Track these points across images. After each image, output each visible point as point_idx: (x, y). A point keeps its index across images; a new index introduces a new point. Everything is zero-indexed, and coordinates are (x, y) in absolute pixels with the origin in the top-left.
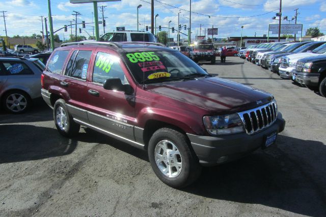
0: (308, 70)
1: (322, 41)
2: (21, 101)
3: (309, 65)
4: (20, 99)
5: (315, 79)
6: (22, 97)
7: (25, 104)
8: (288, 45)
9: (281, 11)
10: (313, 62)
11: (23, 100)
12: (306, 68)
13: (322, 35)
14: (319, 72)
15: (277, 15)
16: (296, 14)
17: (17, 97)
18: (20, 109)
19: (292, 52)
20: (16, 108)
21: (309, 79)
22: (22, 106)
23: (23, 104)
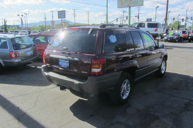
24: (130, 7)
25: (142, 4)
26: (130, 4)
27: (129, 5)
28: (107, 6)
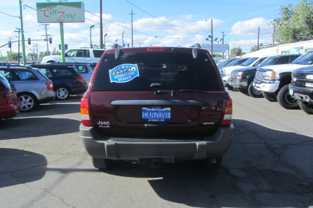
0: (240, 78)
1: (245, 58)
2: (29, 102)
3: (240, 73)
4: (28, 100)
5: (245, 84)
6: (30, 98)
7: (32, 104)
8: (221, 61)
9: (212, 34)
10: (244, 72)
11: (30, 101)
12: (238, 76)
13: (244, 53)
14: (248, 79)
15: (210, 36)
16: (223, 36)
17: (26, 98)
18: (27, 108)
19: (225, 66)
20: (24, 107)
21: (240, 84)
22: (29, 106)
23: (30, 104)
24: (61, 23)
25: (83, 20)
26: (62, 18)
27: (60, 19)
28: (21, 18)
